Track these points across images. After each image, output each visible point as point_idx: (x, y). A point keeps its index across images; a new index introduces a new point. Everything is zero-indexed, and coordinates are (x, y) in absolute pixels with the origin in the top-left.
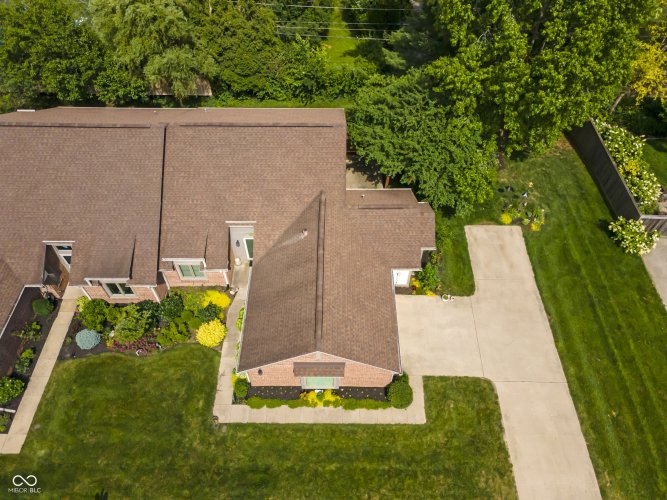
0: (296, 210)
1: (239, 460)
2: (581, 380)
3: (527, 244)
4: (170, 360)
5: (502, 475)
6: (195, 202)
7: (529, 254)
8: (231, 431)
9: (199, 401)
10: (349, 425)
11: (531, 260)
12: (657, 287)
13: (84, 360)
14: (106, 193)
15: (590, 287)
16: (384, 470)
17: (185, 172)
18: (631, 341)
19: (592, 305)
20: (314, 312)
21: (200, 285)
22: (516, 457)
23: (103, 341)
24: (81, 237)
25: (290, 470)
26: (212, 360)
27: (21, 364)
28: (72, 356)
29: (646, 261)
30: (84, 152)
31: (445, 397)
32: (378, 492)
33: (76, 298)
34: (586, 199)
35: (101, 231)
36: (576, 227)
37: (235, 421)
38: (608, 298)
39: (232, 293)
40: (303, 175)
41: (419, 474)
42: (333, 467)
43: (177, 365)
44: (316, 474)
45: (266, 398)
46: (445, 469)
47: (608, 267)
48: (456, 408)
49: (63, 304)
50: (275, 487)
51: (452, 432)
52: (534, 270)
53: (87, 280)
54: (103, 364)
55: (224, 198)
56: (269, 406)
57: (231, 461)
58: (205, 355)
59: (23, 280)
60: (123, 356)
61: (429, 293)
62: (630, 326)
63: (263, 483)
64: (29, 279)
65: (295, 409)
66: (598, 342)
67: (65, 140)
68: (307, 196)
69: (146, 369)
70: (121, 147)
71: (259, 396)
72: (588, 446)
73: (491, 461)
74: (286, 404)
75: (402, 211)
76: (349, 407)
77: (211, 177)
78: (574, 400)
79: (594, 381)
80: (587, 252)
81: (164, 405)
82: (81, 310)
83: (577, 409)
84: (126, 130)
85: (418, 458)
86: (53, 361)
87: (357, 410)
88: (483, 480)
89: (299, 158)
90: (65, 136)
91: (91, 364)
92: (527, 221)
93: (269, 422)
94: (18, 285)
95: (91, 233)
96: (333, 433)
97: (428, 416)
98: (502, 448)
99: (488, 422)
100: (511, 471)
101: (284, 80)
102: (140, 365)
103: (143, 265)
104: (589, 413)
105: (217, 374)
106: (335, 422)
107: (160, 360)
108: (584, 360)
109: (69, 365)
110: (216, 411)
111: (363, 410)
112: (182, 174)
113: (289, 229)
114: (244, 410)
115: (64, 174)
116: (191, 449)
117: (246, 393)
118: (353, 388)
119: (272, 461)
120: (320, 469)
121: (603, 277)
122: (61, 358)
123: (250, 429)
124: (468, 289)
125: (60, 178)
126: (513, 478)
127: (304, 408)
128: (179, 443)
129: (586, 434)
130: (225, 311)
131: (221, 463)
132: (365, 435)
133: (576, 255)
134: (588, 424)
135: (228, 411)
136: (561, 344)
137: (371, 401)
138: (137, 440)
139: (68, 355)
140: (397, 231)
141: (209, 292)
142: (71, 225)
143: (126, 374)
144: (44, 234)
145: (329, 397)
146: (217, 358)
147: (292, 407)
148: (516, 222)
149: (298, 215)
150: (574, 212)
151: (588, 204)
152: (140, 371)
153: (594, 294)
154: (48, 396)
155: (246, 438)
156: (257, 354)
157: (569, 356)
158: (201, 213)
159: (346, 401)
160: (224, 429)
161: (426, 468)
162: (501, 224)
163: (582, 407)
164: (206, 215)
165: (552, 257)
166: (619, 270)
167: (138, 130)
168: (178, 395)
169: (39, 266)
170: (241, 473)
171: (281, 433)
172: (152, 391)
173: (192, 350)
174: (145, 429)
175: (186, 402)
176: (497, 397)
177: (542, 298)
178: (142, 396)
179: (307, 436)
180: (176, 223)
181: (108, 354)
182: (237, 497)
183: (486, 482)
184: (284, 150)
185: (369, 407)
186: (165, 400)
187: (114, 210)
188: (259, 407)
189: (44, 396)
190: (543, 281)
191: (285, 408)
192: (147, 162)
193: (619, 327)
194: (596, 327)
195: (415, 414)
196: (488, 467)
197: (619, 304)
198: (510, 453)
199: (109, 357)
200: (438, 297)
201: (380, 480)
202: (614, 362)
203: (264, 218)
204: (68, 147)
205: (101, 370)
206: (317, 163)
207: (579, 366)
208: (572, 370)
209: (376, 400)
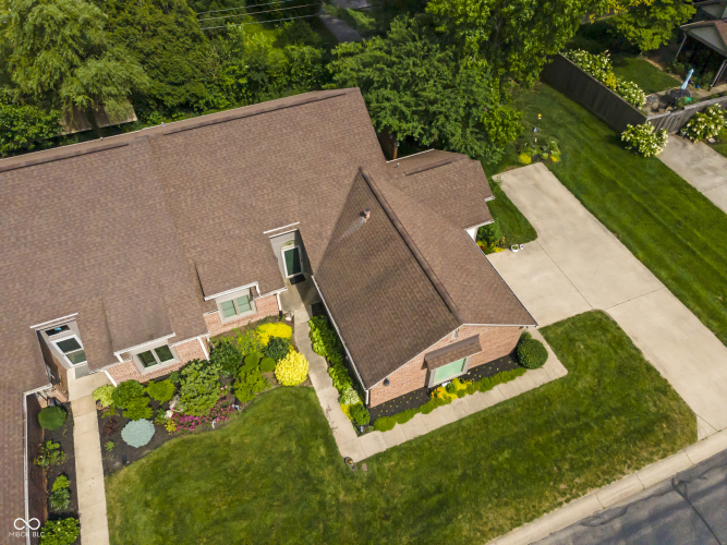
0: (340, 197)
1: (402, 493)
2: (677, 279)
3: (557, 176)
4: (257, 418)
5: (665, 393)
6: (217, 220)
7: (564, 183)
8: (375, 466)
9: (318, 448)
10: (496, 406)
11: (569, 189)
12: (685, 178)
13: (143, 461)
14: (98, 239)
15: (634, 196)
16: (557, 435)
17: (192, 189)
18: (695, 231)
19: (646, 211)
20: (431, 288)
21: (246, 323)
22: (665, 371)
23: (160, 428)
24: (84, 305)
25: (464, 477)
26: (307, 399)
27: (59, 499)
28: (124, 463)
29: (663, 159)
30: (47, 197)
31: (572, 341)
32: (565, 459)
33: (89, 393)
34: (583, 122)
35: (109, 290)
36: (591, 148)
37: (372, 454)
38: (654, 201)
39: (289, 319)
40: (332, 155)
41: (592, 424)
42: (506, 454)
43: (270, 420)
44: (493, 470)
45: (392, 414)
46: (612, 409)
47: (638, 174)
48: (587, 347)
49: (74, 407)
50: (457, 503)
51: (597, 370)
52: (577, 197)
53: (117, 354)
54: (172, 455)
55: (251, 205)
56: (402, 421)
57: (394, 497)
58: (296, 396)
59: (21, 386)
60: (193, 436)
61: (497, 249)
62: (686, 218)
63: (442, 505)
64: (29, 383)
65: (431, 413)
66: (670, 241)
67: (14, 187)
68: (346, 177)
69: (233, 440)
70: (98, 178)
71: (384, 415)
72: (717, 336)
73: (648, 385)
74: (417, 411)
75: (451, 165)
76: (485, 388)
77: (226, 186)
78: (681, 300)
79: (687, 276)
80: (614, 167)
81: (279, 470)
82: (106, 404)
83: (688, 307)
84: (97, 154)
85: (582, 409)
86: (99, 480)
87: (496, 388)
88: (651, 404)
89: (321, 138)
90: (11, 183)
91: (156, 462)
92: (545, 155)
93: (410, 437)
94: (16, 395)
95: (97, 295)
96: (485, 421)
97: (567, 365)
98: (649, 368)
99: (622, 348)
100: (670, 386)
101: (224, 81)
102: (223, 438)
103: (182, 314)
104: (701, 306)
105: (322, 411)
106: (480, 409)
107: (244, 422)
108: (668, 261)
109: (126, 475)
110: (344, 452)
111: (501, 385)
112: (189, 192)
113: (339, 220)
114: (376, 438)
115: (28, 232)
116: (340, 505)
117: (368, 418)
118: (479, 367)
119: (440, 477)
120: (494, 463)
121: (639, 184)
122: (109, 471)
123: (395, 455)
124: (530, 234)
125: (25, 238)
126: (674, 391)
127: (440, 408)
128: (322, 504)
129: (709, 326)
130: (291, 341)
131: (383, 505)
132: (519, 410)
133: (606, 172)
134: (705, 315)
135: (356, 446)
136: (641, 254)
137: (505, 373)
138: (269, 522)
139: (117, 464)
140: (455, 188)
141: (261, 327)
142: (64, 294)
143: (210, 455)
144: (28, 317)
145: (460, 386)
146: (311, 394)
147: (426, 412)
148: (535, 159)
149: (344, 201)
150: (580, 135)
151: (587, 126)
152: (228, 444)
153: (641, 201)
154: (118, 522)
155: (397, 464)
156: (382, 359)
157: (653, 263)
158: (229, 231)
159: (480, 383)
160: (364, 467)
161: (595, 415)
162: (523, 165)
163: (692, 304)
164: (237, 232)
165: (587, 181)
166: (648, 174)
167: (113, 151)
168: (289, 452)
169: (37, 362)
170: (412, 505)
171: (430, 444)
172: (256, 461)
173: (278, 397)
174: (272, 506)
175: (304, 456)
176: (615, 323)
177: (600, 220)
178: (246, 471)
179: (460, 434)
180: (202, 253)
181: (174, 441)
182: (422, 532)
183: (655, 405)
184: (301, 133)
185: (504, 381)
186: (278, 464)
187: (118, 257)
188: (390, 427)
189: (111, 526)
190: (591, 205)
191: (418, 416)
192: (140, 187)
193: (679, 223)
194: (660, 228)
195: (554, 369)
196: (648, 391)
197: (666, 203)
198: (658, 369)
199: (176, 445)
200: (507, 250)
201: (559, 447)
202: (693, 253)
203: (306, 215)
204: (21, 195)
205: (174, 462)
206: (343, 138)
207: (667, 268)
208: (664, 274)
209: (508, 370)
